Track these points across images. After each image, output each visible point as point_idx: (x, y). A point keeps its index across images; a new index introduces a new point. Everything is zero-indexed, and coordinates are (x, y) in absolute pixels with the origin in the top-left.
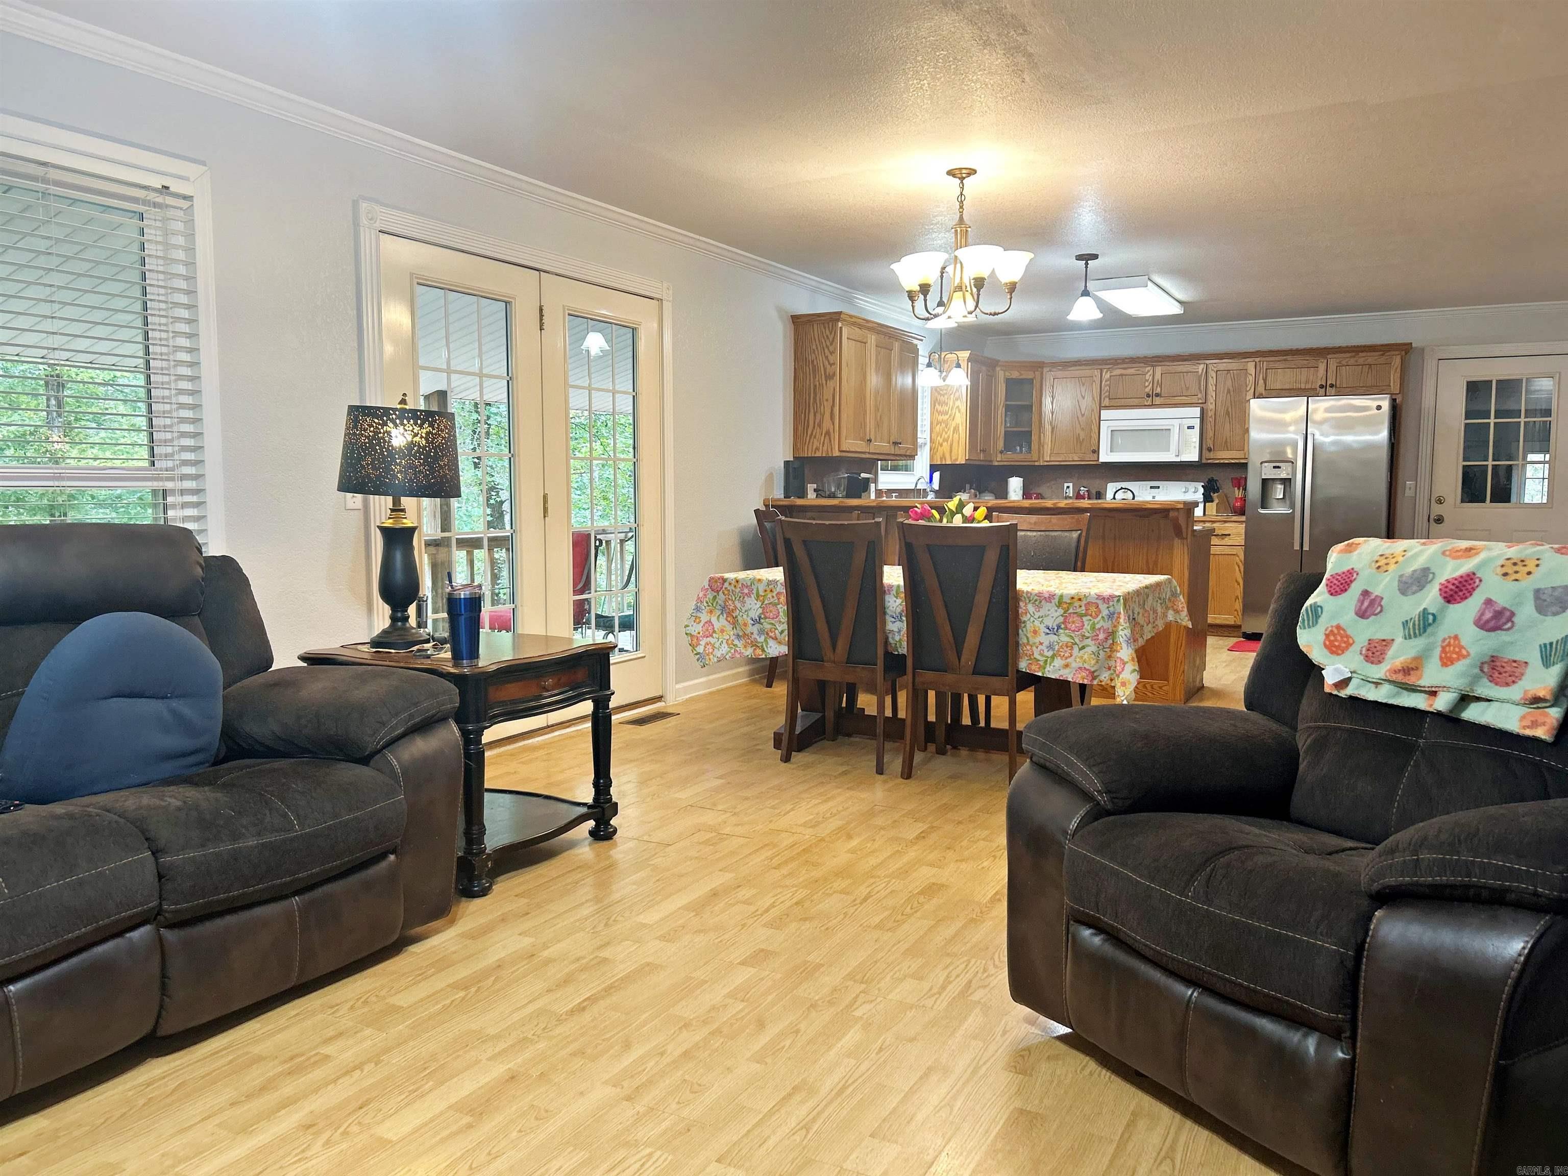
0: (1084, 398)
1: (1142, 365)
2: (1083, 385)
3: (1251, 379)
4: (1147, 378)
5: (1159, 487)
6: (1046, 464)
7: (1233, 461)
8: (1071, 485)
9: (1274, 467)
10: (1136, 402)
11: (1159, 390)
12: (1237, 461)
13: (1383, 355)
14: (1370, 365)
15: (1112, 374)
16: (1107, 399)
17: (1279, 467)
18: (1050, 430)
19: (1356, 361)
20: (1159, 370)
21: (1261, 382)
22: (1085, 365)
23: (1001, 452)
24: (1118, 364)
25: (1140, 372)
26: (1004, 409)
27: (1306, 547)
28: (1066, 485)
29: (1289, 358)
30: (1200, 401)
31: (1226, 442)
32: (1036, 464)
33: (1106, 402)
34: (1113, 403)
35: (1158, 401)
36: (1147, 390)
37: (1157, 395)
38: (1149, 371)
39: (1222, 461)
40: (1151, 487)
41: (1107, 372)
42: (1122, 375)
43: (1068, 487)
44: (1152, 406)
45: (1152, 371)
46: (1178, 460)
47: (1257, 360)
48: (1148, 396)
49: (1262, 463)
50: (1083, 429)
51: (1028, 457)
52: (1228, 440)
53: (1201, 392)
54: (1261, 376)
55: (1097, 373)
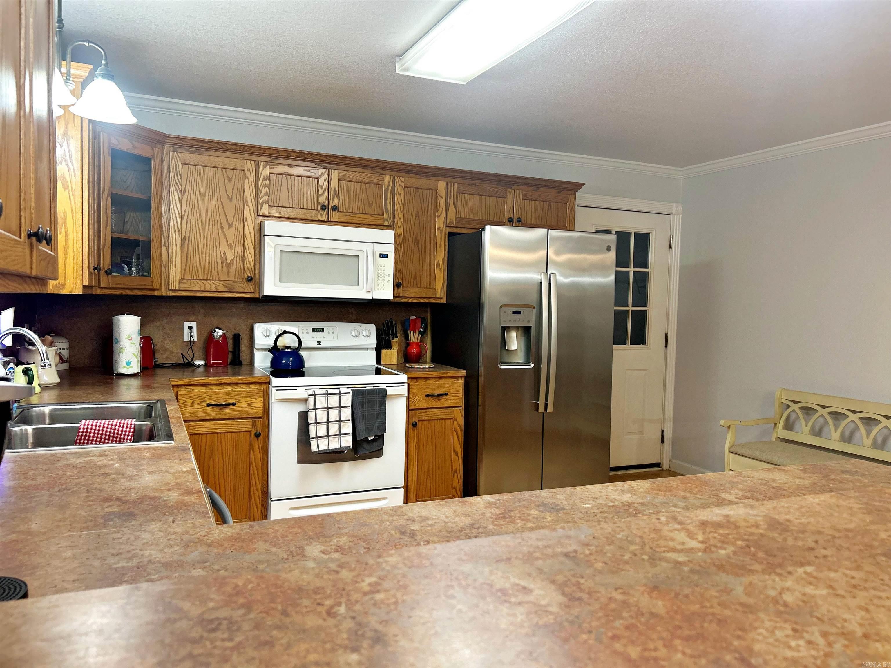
0: (230, 199)
1: (313, 164)
2: (230, 180)
3: (441, 202)
4: (321, 183)
5: (323, 330)
6: (171, 294)
7: (422, 301)
8: (194, 324)
9: (514, 313)
10: (307, 214)
11: (336, 202)
12: (426, 301)
13: (559, 192)
14: (550, 202)
15: (273, 171)
16: (266, 206)
17: (519, 313)
18: (179, 242)
19: (539, 196)
20: (335, 174)
21: (452, 207)
22: (229, 150)
23: (108, 273)
24: (280, 158)
25: (311, 174)
26: (110, 200)
27: (550, 409)
28: (187, 324)
29: (478, 183)
30: (386, 223)
31: (415, 278)
32: (157, 293)
33: (265, 210)
34: (274, 212)
35: (335, 216)
36: (322, 199)
37: (335, 208)
38: (322, 174)
39: (410, 300)
40: (314, 330)
41: (265, 167)
42: (286, 174)
43: (190, 328)
44: (328, 222)
45: (326, 175)
46: (369, 296)
47: (447, 179)
48: (323, 208)
49: (501, 307)
50: (230, 246)
51: (146, 282)
52: (418, 275)
53: (387, 212)
54: (452, 200)
55: (250, 165)
